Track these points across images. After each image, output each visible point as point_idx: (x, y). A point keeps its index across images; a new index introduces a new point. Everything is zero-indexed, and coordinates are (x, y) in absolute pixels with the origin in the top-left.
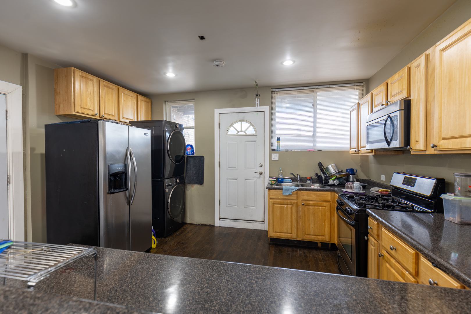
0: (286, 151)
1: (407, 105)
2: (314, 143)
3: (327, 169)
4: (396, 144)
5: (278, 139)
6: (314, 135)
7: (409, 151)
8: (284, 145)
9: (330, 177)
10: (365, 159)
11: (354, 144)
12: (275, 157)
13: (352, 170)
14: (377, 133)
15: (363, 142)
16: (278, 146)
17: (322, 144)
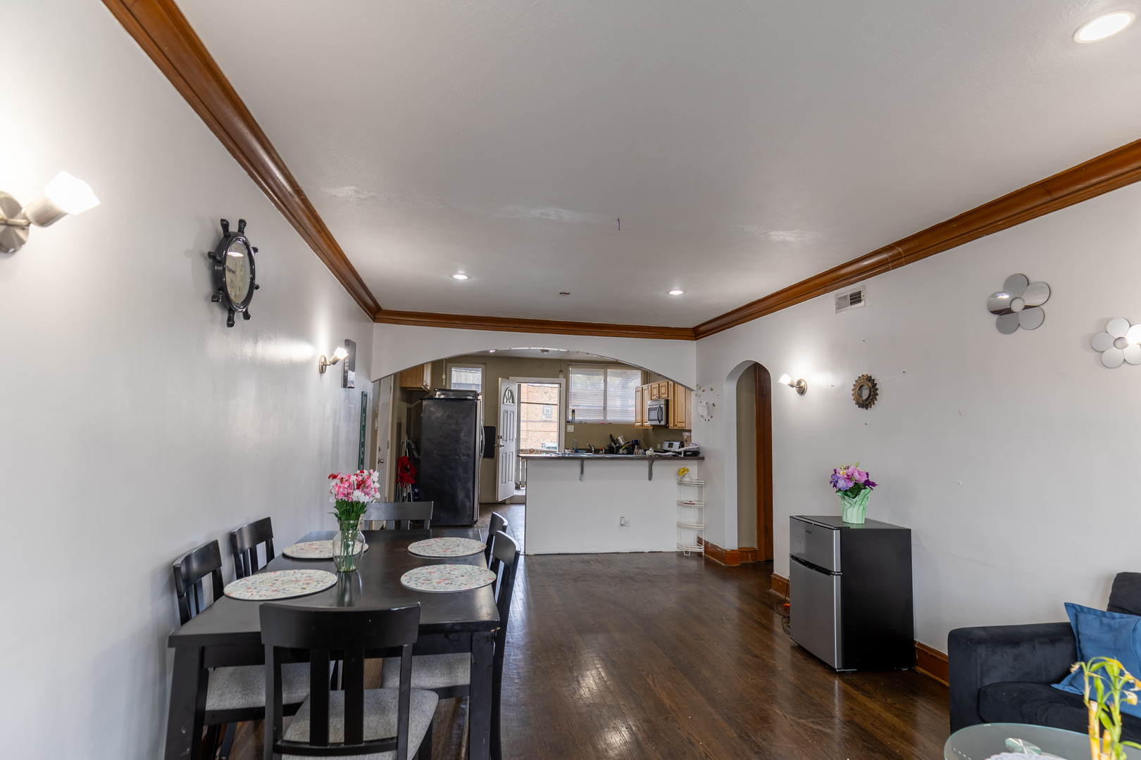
0: (581, 423)
1: (667, 402)
2: (605, 416)
3: (617, 440)
4: (663, 423)
5: (573, 411)
6: (605, 408)
7: (668, 427)
8: (578, 418)
9: (620, 447)
10: (646, 431)
11: (639, 418)
12: (571, 428)
13: (636, 441)
14: (654, 415)
15: (646, 418)
16: (573, 418)
17: (612, 418)
